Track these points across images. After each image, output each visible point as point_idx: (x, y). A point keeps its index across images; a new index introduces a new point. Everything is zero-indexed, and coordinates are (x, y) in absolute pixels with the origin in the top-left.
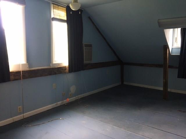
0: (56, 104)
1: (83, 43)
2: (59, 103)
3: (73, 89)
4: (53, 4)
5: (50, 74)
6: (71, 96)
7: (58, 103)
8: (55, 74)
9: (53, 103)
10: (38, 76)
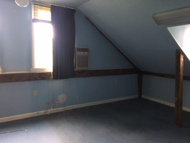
0: (37, 113)
1: (75, 47)
2: (42, 112)
3: (61, 98)
4: (34, 4)
5: (30, 80)
6: (58, 105)
7: (40, 112)
8: (37, 79)
9: (33, 112)
10: (13, 81)
